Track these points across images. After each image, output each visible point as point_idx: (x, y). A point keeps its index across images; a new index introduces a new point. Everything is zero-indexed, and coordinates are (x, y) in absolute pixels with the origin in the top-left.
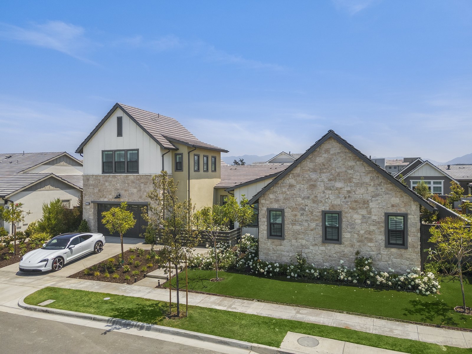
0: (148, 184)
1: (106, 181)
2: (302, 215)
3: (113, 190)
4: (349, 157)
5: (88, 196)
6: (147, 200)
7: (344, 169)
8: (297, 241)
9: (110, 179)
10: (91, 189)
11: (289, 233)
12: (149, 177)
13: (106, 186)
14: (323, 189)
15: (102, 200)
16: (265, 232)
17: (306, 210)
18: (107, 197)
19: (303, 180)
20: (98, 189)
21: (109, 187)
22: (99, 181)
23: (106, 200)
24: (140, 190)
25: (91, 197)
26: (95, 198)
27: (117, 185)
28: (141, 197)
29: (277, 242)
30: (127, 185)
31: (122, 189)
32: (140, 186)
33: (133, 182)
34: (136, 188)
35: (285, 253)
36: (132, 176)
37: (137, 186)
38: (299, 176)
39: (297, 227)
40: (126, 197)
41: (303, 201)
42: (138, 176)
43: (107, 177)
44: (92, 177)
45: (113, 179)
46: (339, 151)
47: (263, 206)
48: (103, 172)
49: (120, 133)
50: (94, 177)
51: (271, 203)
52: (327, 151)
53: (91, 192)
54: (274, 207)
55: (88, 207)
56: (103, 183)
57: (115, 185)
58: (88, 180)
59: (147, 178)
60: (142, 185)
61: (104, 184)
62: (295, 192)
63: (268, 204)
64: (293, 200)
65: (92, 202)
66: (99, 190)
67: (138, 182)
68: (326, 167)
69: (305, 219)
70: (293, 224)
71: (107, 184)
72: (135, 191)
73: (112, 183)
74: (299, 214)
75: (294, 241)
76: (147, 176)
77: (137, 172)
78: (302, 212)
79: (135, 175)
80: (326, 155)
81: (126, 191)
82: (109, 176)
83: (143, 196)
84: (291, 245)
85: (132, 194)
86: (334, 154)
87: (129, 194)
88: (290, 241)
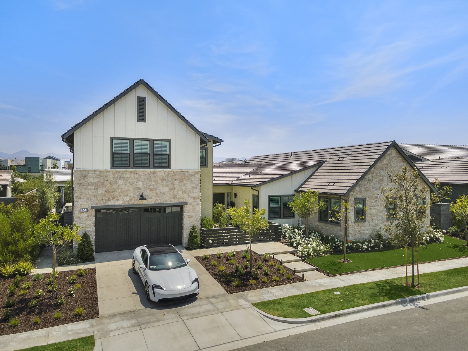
0: (185, 181)
1: (120, 178)
2: (376, 201)
3: (131, 189)
4: (400, 160)
5: (84, 200)
6: (182, 200)
7: (397, 168)
8: (373, 222)
9: (126, 175)
10: (91, 189)
11: (368, 216)
12: (186, 172)
13: (119, 185)
14: (387, 182)
15: (112, 203)
16: (353, 218)
17: (379, 197)
18: (121, 198)
19: (376, 175)
20: (104, 189)
21: (124, 186)
22: (106, 178)
23: (119, 203)
24: (173, 189)
25: (90, 200)
26: (98, 202)
27: (138, 184)
28: (174, 197)
29: (361, 224)
30: (153, 183)
31: (147, 188)
32: (173, 184)
33: (163, 179)
34: (168, 186)
35: (366, 232)
36: (161, 172)
37: (169, 184)
38: (373, 173)
39: (373, 211)
40: (151, 198)
41: (376, 192)
42: (170, 172)
43: (121, 173)
44: (93, 172)
45: (132, 176)
46: (395, 156)
47: (351, 197)
48: (113, 166)
49: (142, 117)
50: (97, 173)
51: (357, 194)
52: (389, 155)
53: (90, 193)
54: (359, 197)
55: (85, 215)
56: (114, 180)
57: (135, 183)
58: (85, 176)
59: (183, 174)
60: (177, 183)
61: (116, 182)
62: (372, 185)
63: (355, 195)
64: (371, 190)
65: (92, 207)
66: (107, 191)
67: (170, 179)
68: (388, 166)
69: (377, 204)
70: (371, 209)
71: (120, 182)
72: (166, 189)
73: (130, 181)
74: (374, 201)
75: (371, 222)
76: (184, 173)
77: (169, 166)
78: (375, 199)
79: (166, 171)
80: (388, 158)
81: (151, 190)
82: (125, 171)
83: (177, 195)
84: (370, 225)
85: (162, 193)
86: (393, 157)
87: (157, 194)
88: (369, 222)
